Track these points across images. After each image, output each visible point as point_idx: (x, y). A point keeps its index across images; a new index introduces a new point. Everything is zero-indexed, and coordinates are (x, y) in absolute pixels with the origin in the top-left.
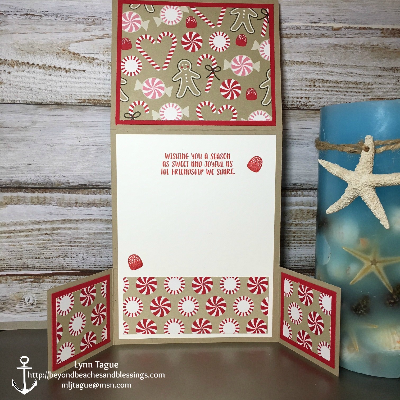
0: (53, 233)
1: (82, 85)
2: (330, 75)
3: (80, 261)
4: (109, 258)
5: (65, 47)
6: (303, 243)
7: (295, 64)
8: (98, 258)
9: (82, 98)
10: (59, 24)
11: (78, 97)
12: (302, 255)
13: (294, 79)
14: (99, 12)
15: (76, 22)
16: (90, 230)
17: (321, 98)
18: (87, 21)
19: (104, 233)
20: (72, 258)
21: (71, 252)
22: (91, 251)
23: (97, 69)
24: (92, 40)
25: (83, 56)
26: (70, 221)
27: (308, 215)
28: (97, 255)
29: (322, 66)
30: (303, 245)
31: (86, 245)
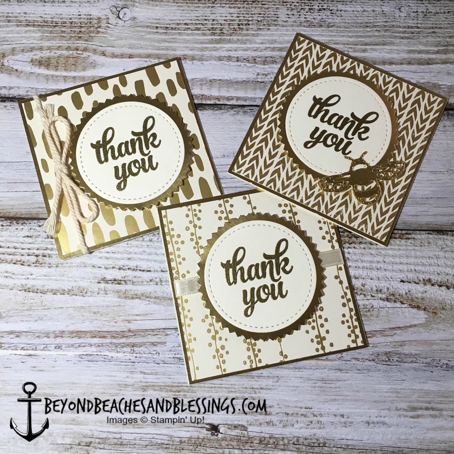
0: (445, 46)
1: (405, 260)
2: (10, 273)
3: (405, 6)
4: (362, 9)
5: (433, 318)
6: (68, 23)
7: (67, 290)
8: (378, 9)
9: (404, 240)
10: (442, 353)
11: (411, 243)
12: (70, 6)
13: (69, 267)
14: (380, 372)
15: (416, 356)
16: (391, 50)
17: (28, 236)
18: (399, 358)
19: (370, 45)
20: (417, 11)
21: (418, 20)
22: (389, 20)
23: (383, 285)
24: (390, 329)
25: (404, 304)
26: (420, 62)
27: (57, 63)
28: (379, 14)
29: (23, 286)
30: (67, 19)
31: (396, 29)
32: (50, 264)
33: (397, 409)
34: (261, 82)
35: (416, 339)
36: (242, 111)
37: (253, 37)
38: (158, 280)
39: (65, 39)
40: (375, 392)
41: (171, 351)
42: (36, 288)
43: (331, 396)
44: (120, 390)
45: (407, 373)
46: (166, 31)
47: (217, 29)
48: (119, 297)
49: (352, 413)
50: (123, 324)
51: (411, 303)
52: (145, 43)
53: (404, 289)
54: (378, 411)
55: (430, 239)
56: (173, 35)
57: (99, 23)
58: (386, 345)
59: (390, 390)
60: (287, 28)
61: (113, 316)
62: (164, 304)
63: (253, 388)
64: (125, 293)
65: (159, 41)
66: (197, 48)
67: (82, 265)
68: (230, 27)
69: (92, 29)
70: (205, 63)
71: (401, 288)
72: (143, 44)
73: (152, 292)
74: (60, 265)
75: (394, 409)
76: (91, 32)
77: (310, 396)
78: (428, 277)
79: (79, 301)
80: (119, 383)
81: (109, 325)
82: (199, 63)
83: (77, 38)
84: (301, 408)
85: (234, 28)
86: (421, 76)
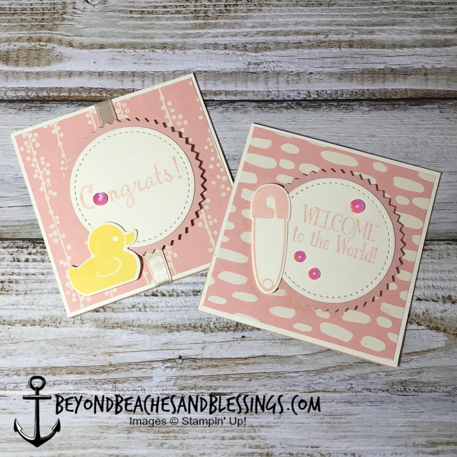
32: (17, 291)
33: (415, 445)
34: (253, 73)
35: (435, 365)
36: (231, 107)
37: (242, 20)
38: (141, 306)
39: (26, 28)
40: (390, 426)
41: (158, 386)
42: (3, 319)
43: (340, 432)
44: (102, 432)
45: (425, 404)
46: (141, 16)
47: (200, 12)
48: (97, 326)
49: (364, 451)
50: (103, 358)
51: (429, 324)
52: (118, 30)
53: (420, 308)
54: (393, 448)
55: (449, 250)
56: (149, 20)
57: (64, 8)
58: (401, 373)
59: (407, 424)
60: (282, 8)
61: (91, 349)
62: (149, 332)
63: (252, 426)
64: (104, 322)
65: (134, 28)
66: (179, 34)
67: (54, 291)
68: (216, 8)
69: (56, 16)
70: (188, 52)
71: (417, 307)
72: (116, 31)
73: (135, 320)
74: (29, 292)
75: (412, 445)
76: (55, 19)
77: (317, 433)
78: (447, 294)
79: (52, 332)
80: (100, 424)
81: (87, 359)
82: (181, 52)
83: (40, 26)
84: (307, 447)
85: (220, 10)
86: (437, 61)
